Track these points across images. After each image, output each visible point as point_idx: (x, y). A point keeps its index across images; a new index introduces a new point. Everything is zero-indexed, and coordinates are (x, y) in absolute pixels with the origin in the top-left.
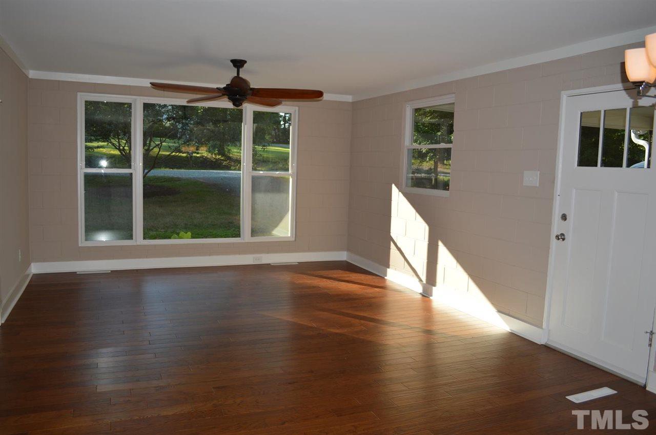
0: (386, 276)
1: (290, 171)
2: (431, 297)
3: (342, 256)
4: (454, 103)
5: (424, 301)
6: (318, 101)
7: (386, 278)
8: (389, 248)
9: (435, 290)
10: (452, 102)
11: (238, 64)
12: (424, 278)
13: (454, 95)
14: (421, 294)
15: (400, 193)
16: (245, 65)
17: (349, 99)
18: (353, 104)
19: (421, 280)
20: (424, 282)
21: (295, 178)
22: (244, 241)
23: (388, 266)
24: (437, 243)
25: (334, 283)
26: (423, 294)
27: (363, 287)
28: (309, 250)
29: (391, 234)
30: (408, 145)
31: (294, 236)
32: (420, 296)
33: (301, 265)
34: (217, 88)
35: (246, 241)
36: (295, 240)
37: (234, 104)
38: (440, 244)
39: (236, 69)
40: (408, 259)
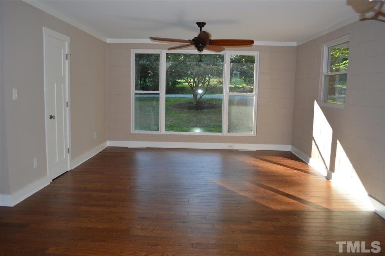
0: (309, 163)
1: (254, 93)
2: (330, 180)
3: (288, 148)
4: (349, 41)
5: (327, 182)
6: (251, 46)
7: (308, 164)
8: (311, 144)
9: (333, 174)
10: (348, 41)
11: (201, 25)
12: (328, 166)
13: (348, 36)
14: (325, 177)
15: (319, 106)
16: (205, 26)
17: (295, 44)
18: (298, 47)
19: (327, 168)
20: (329, 169)
21: (257, 96)
22: (223, 135)
23: (310, 156)
24: (336, 142)
25: (269, 165)
26: (327, 177)
27: (288, 168)
28: (265, 142)
29: (313, 134)
30: (325, 73)
31: (255, 133)
32: (325, 179)
33: (258, 152)
34: (188, 40)
35: (224, 135)
36: (256, 136)
37: (198, 50)
38: (338, 142)
39: (200, 28)
40: (321, 153)
